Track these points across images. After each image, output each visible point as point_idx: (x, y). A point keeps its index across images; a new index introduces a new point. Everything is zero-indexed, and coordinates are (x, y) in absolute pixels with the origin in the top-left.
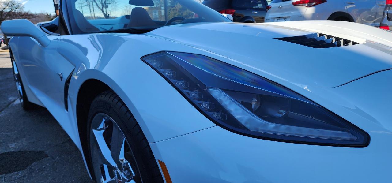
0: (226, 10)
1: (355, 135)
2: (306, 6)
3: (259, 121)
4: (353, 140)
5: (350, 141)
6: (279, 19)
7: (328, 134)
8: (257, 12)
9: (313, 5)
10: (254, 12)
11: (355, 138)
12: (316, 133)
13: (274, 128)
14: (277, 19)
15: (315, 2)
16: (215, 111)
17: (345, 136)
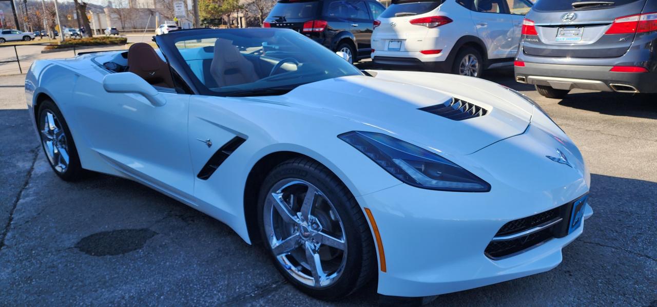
0: (314, 23)
1: (482, 185)
2: (427, 26)
3: (427, 179)
4: (482, 189)
5: (480, 189)
6: (392, 42)
7: (468, 185)
8: (357, 25)
9: (435, 25)
10: (354, 25)
11: (483, 187)
12: (460, 185)
13: (437, 183)
14: (388, 41)
15: (438, 22)
16: (400, 174)
17: (478, 186)
